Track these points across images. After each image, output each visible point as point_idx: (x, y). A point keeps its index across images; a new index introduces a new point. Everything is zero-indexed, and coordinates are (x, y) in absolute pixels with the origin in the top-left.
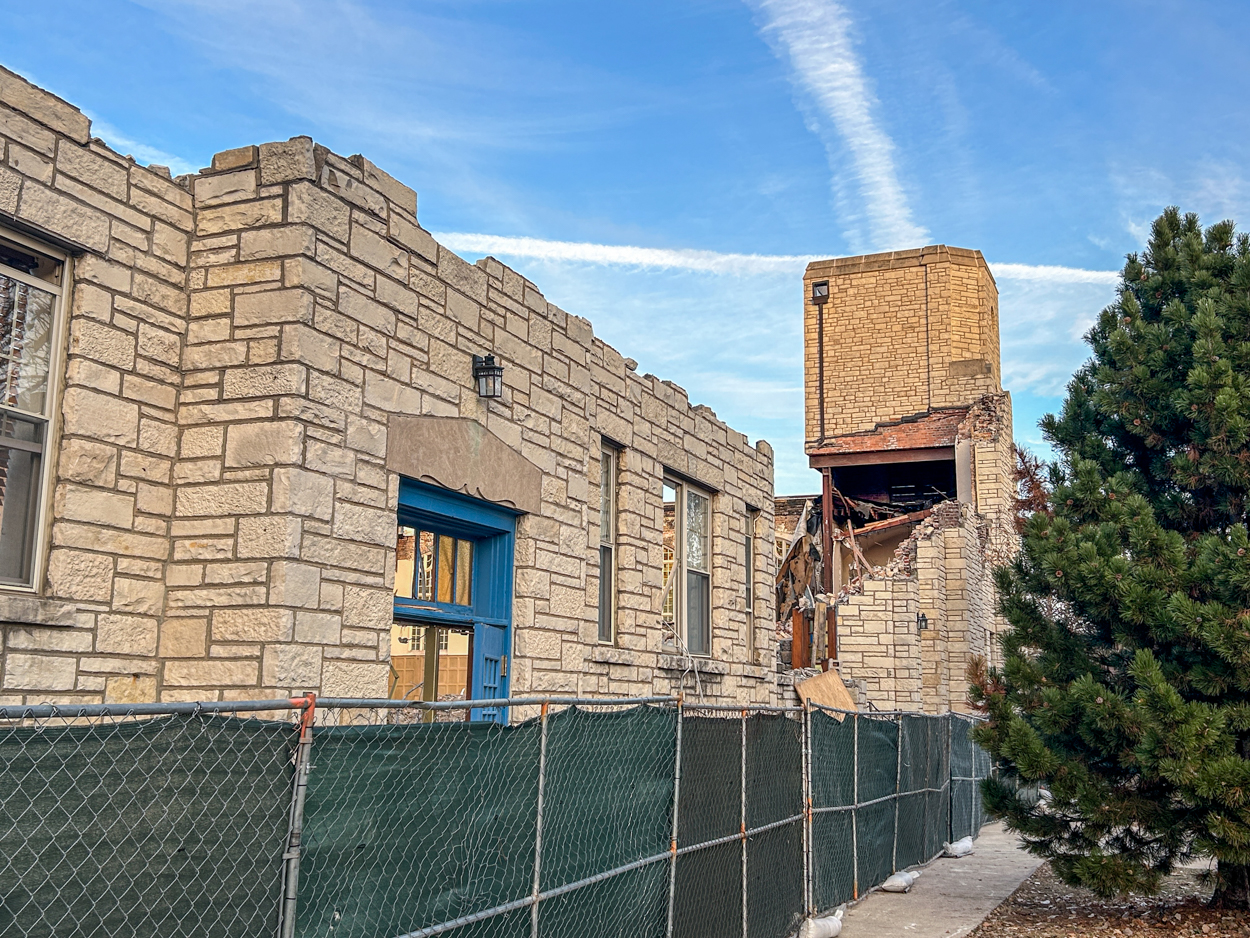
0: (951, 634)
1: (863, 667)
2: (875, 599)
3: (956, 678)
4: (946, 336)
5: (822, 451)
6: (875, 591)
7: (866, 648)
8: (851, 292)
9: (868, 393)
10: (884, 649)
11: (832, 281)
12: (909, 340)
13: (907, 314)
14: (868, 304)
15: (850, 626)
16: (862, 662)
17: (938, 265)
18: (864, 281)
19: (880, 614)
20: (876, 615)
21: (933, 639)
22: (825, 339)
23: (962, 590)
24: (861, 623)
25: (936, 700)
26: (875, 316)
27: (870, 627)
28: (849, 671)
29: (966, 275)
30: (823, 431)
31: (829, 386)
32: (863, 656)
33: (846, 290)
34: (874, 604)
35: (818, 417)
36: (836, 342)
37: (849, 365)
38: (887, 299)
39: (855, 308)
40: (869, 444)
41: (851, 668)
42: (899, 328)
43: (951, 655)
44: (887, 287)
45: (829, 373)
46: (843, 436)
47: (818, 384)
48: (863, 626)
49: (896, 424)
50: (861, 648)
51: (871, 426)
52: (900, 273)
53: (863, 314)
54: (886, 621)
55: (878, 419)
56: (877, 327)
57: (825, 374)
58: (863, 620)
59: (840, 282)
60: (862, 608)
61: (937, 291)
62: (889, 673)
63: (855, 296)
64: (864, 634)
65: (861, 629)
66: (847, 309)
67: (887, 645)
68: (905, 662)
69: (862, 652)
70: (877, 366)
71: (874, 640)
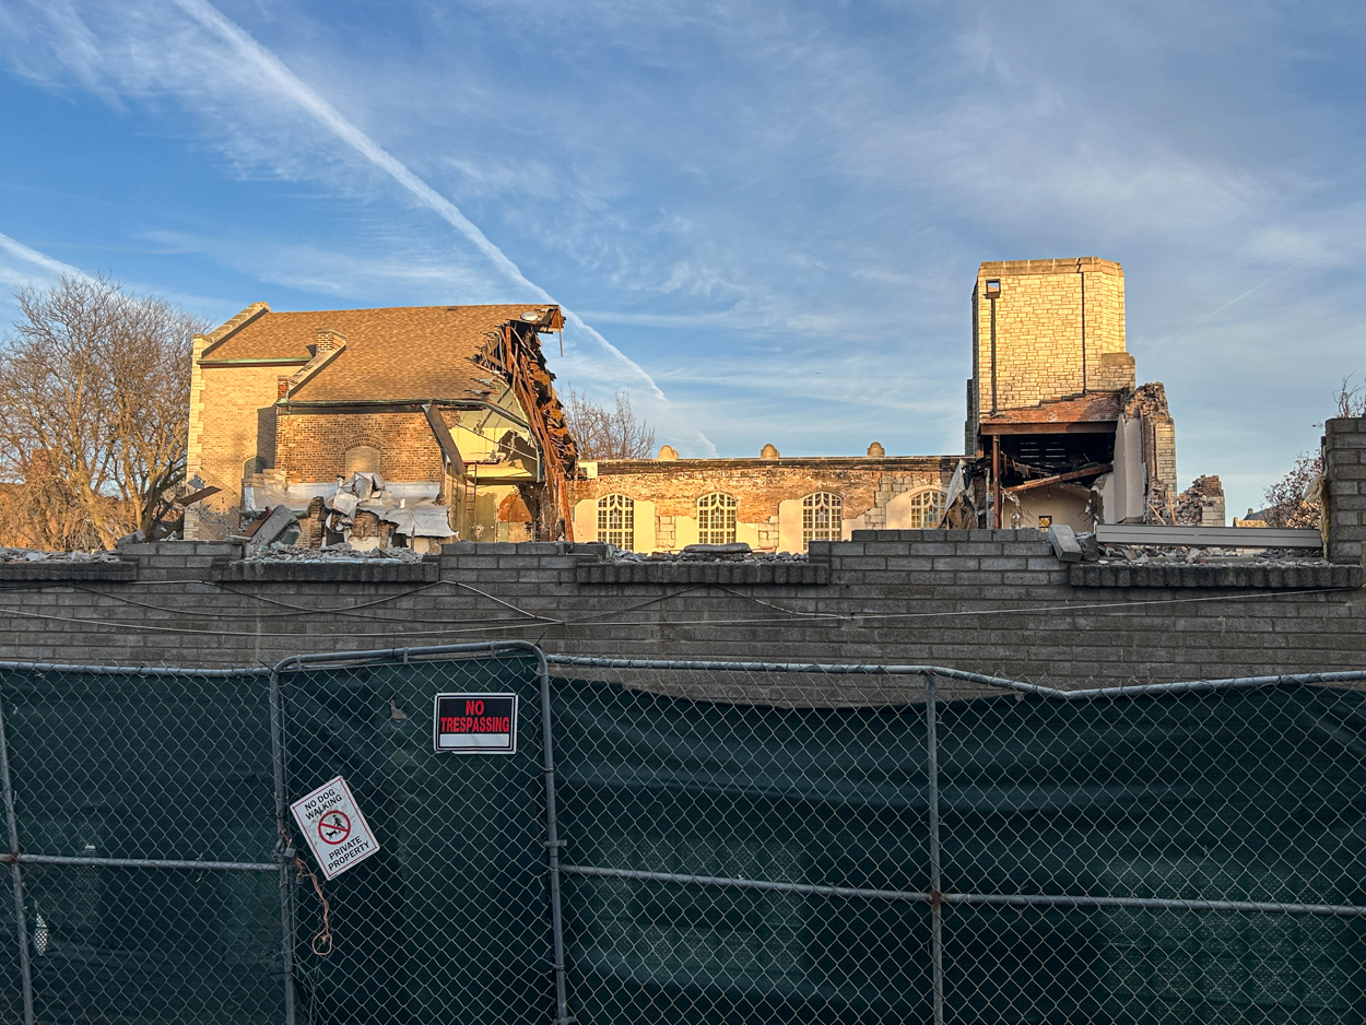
4: (1099, 332)
5: (994, 421)
8: (1019, 290)
9: (1033, 375)
11: (1003, 279)
12: (1068, 334)
13: (1066, 312)
14: (1034, 301)
17: (1093, 274)
18: (1030, 282)
22: (997, 328)
26: (1039, 312)
29: (1110, 283)
30: (994, 404)
31: (1001, 368)
33: (1015, 288)
35: (990, 393)
36: (1006, 331)
37: (1018, 351)
38: (1050, 298)
39: (1022, 304)
40: (1034, 418)
42: (1059, 323)
44: (1050, 288)
45: (1001, 357)
46: (1012, 409)
47: (990, 365)
49: (1056, 402)
51: (1037, 403)
52: (1060, 278)
53: (1029, 309)
55: (1042, 397)
56: (1042, 321)
57: (997, 357)
59: (1010, 281)
61: (1092, 295)
63: (1023, 294)
66: (1016, 304)
70: (1041, 353)
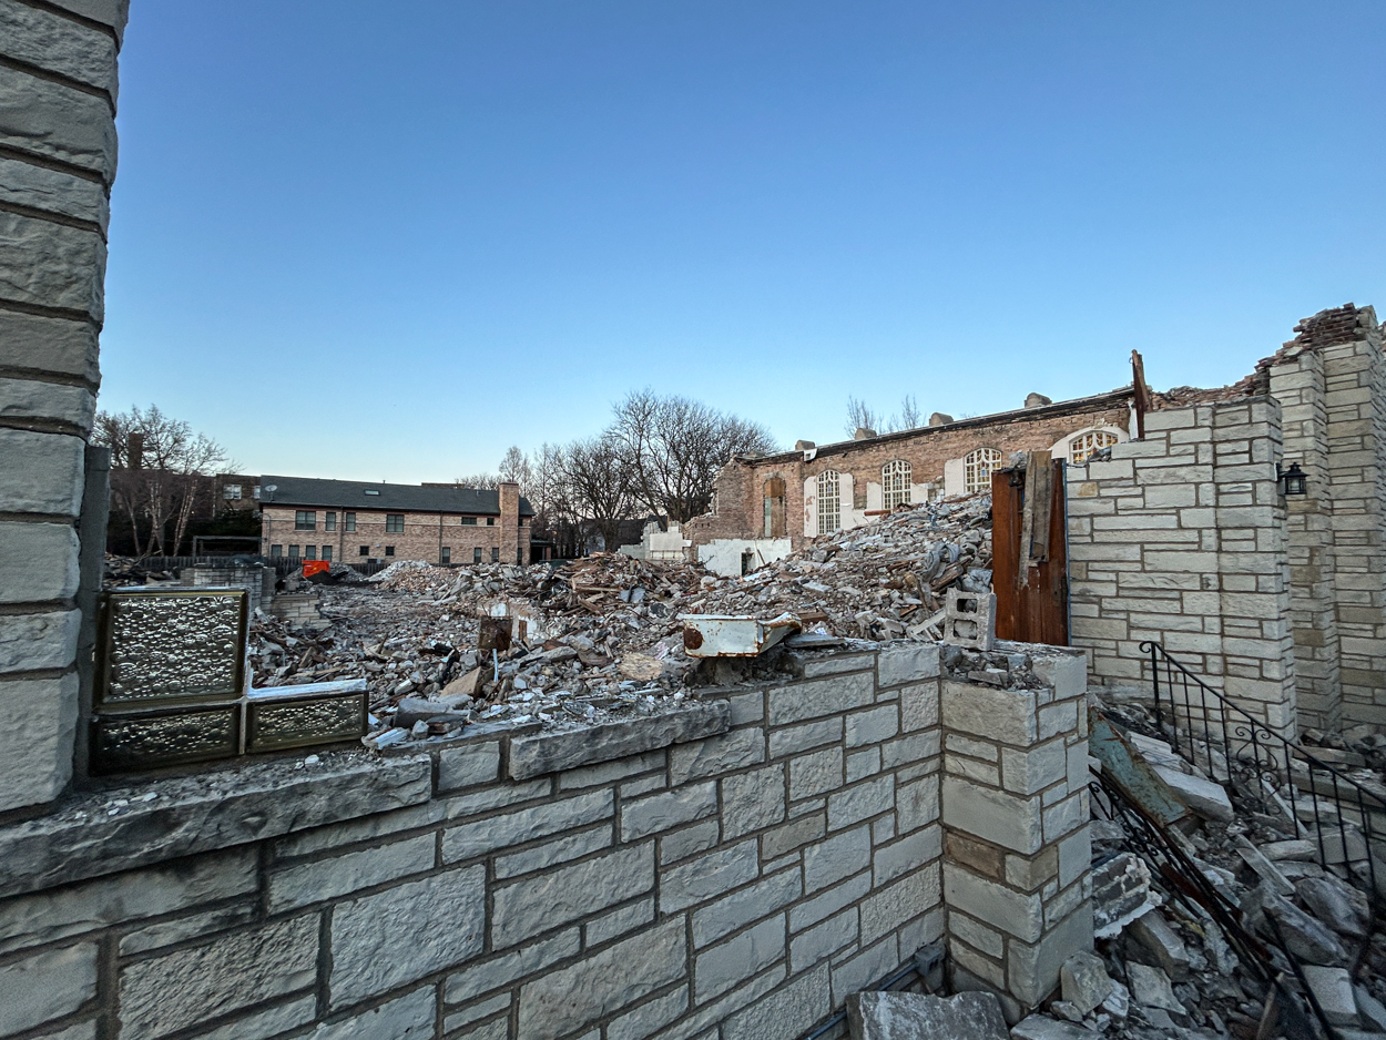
0: (1337, 504)
1: (1143, 571)
2: (1169, 445)
3: (1347, 569)
6: (1169, 431)
7: (1151, 536)
10: (1193, 536)
15: (1116, 498)
16: (1142, 561)
19: (1182, 472)
20: (1174, 475)
21: (1305, 513)
23: (1362, 436)
24: (1139, 491)
25: (1312, 606)
27: (1155, 497)
28: (1112, 577)
32: (1143, 551)
34: (1168, 455)
41: (1117, 572)
43: (1337, 535)
48: (1143, 495)
50: (1137, 537)
54: (1197, 485)
58: (1143, 486)
60: (1139, 463)
62: (1204, 586)
64: (1145, 511)
65: (1139, 502)
67: (1200, 530)
68: (1245, 562)
69: (1142, 544)
71: (1171, 521)
